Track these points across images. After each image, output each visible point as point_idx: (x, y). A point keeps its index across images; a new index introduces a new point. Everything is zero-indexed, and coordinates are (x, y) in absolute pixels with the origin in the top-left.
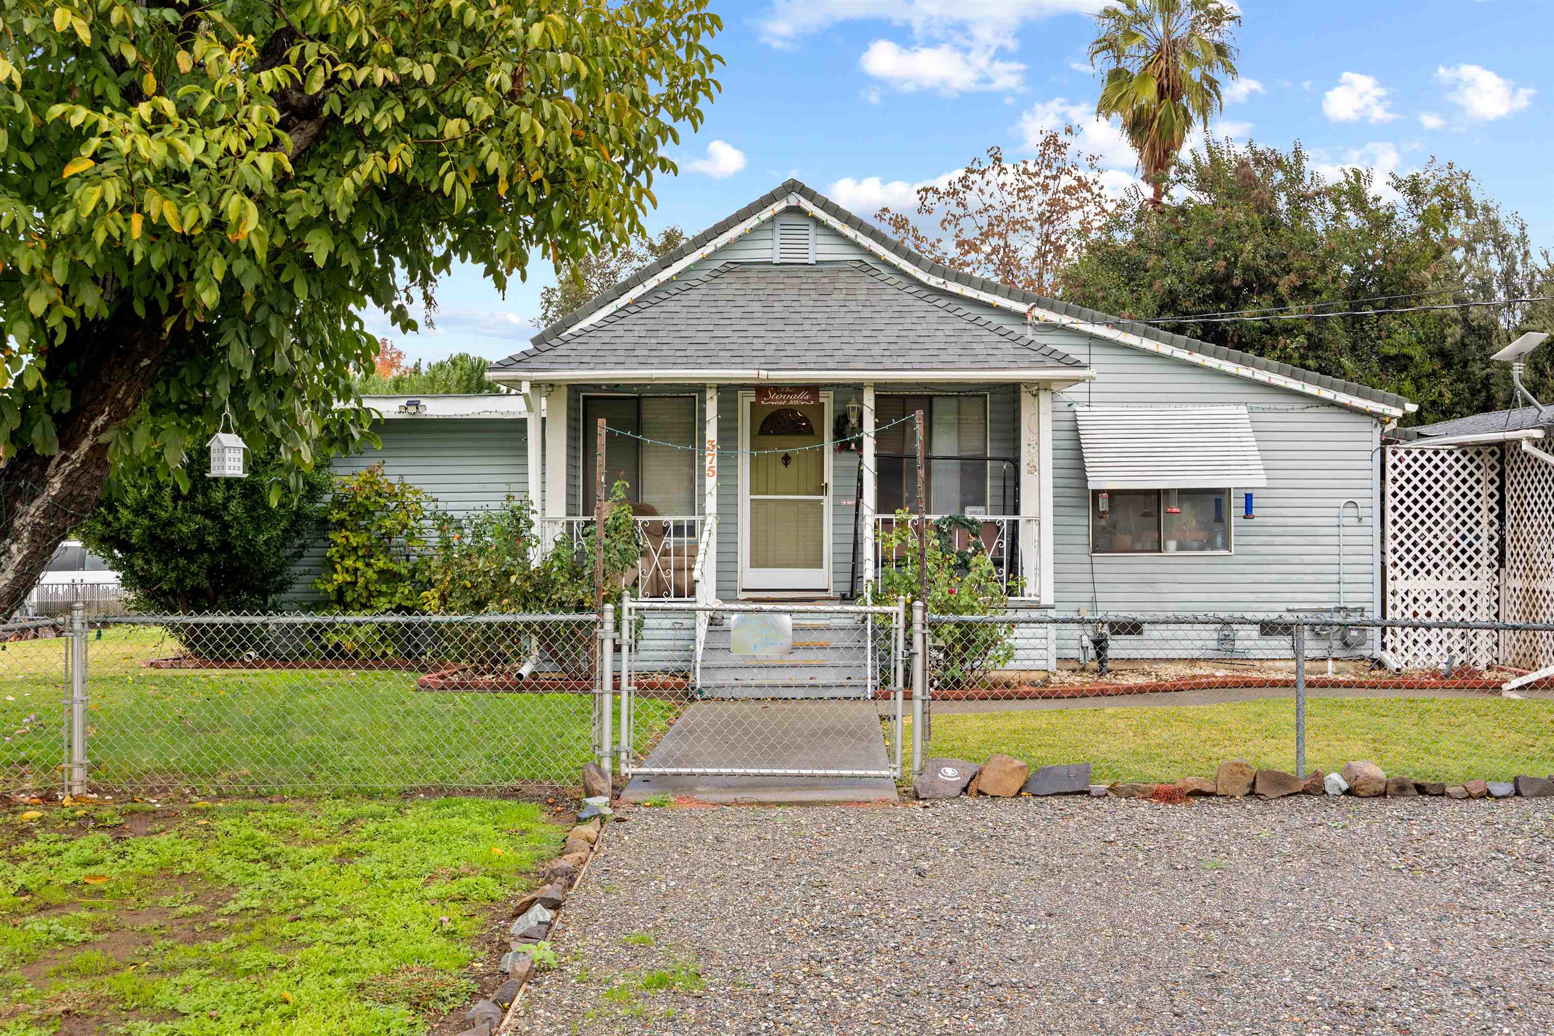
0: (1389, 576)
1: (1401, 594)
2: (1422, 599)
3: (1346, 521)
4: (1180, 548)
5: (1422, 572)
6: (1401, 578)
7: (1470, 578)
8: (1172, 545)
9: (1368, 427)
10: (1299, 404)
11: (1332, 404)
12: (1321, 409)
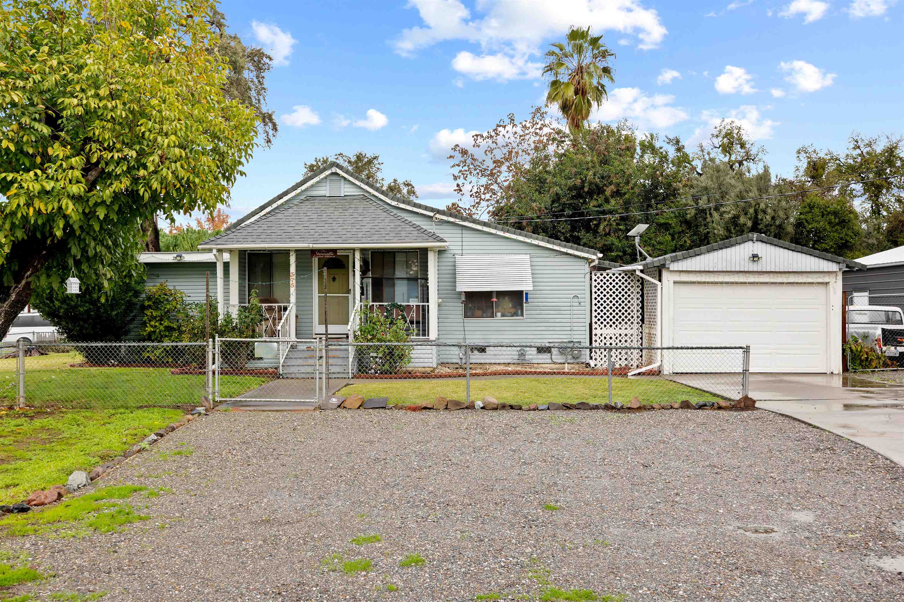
0: (593, 328)
1: (599, 335)
2: (608, 337)
3: (574, 304)
4: (503, 315)
5: (608, 326)
6: (599, 328)
7: (629, 328)
8: (499, 314)
9: (583, 263)
10: (553, 254)
11: (567, 254)
12: (563, 256)
